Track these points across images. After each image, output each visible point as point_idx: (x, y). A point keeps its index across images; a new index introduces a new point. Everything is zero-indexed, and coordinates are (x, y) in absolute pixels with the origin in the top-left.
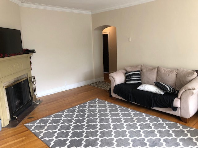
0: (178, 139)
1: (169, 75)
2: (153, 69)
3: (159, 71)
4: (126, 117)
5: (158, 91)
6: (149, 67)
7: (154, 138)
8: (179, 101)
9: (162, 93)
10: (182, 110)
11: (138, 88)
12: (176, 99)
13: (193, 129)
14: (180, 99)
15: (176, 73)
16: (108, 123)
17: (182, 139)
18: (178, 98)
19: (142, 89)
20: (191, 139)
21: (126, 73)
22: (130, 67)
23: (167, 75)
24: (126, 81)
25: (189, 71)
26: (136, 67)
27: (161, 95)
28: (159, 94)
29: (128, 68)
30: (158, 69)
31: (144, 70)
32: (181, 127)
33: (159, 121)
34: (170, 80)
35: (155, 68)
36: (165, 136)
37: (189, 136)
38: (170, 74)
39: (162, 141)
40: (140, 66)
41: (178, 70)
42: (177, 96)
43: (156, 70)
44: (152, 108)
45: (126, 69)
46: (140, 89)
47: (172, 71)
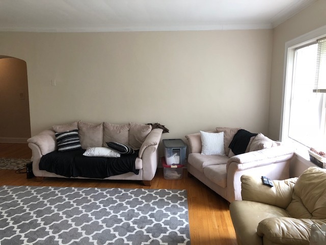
0: (151, 203)
1: (120, 132)
2: (96, 126)
3: (106, 128)
4: (76, 199)
5: (113, 154)
6: (91, 124)
7: (126, 211)
8: (141, 160)
9: (119, 155)
10: (144, 172)
11: (84, 154)
12: (137, 159)
13: (159, 191)
14: (142, 158)
15: (128, 129)
16: (53, 213)
17: (154, 202)
18: (139, 158)
19: (90, 155)
20: (162, 200)
21: (57, 136)
22: (60, 126)
23: (118, 132)
24: (57, 147)
25: (142, 125)
26: (71, 124)
27: (118, 158)
28: (115, 158)
29: (58, 128)
30: (103, 126)
31: (84, 129)
32: (147, 191)
33: (121, 192)
34: (122, 138)
35: (100, 125)
36: (136, 206)
37: (159, 198)
38: (122, 131)
39: (136, 211)
40: (76, 124)
41: (129, 125)
42: (138, 156)
43: (102, 127)
44: (106, 178)
45: (54, 129)
46: (87, 155)
47: (122, 126)
